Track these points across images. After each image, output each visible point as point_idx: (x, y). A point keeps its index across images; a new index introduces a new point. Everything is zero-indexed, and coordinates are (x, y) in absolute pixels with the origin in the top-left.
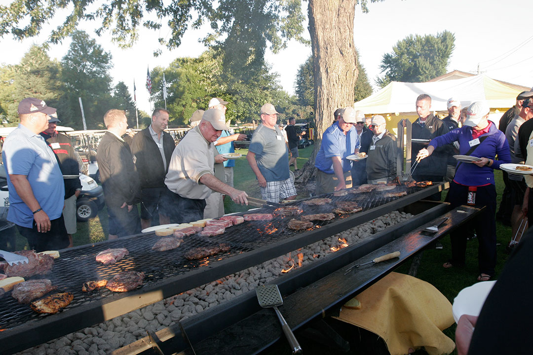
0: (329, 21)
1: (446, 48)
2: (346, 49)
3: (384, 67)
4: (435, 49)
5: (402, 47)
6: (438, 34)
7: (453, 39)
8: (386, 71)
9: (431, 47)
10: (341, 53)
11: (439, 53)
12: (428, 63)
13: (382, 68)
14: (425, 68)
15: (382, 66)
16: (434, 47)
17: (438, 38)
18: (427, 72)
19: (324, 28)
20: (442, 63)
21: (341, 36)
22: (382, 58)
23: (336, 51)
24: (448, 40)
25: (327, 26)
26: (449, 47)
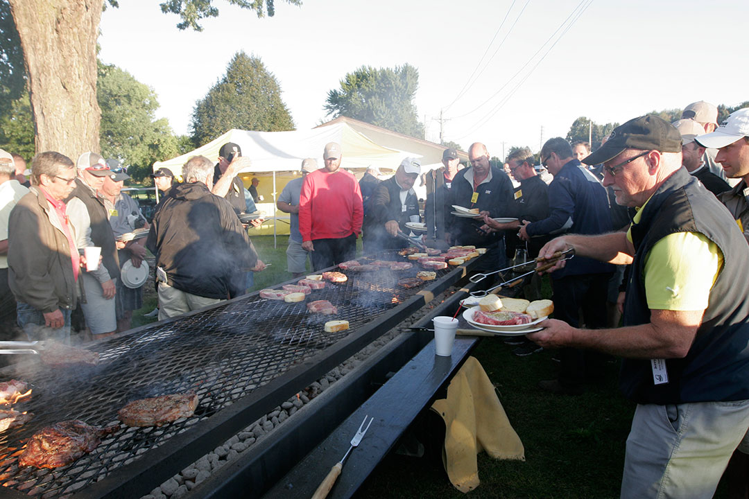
0: (41, 39)
1: (406, 87)
2: (73, 82)
3: (330, 108)
4: (392, 88)
5: (351, 83)
6: (396, 68)
7: (415, 76)
8: (333, 114)
9: (388, 84)
10: (64, 87)
11: (398, 93)
12: (384, 105)
13: (328, 110)
14: (381, 111)
15: (328, 107)
16: (391, 84)
17: (396, 73)
18: (383, 117)
19: (35, 49)
20: (402, 106)
21: (65, 62)
22: (327, 96)
23: (55, 83)
24: (408, 77)
25: (39, 46)
26: (410, 85)
